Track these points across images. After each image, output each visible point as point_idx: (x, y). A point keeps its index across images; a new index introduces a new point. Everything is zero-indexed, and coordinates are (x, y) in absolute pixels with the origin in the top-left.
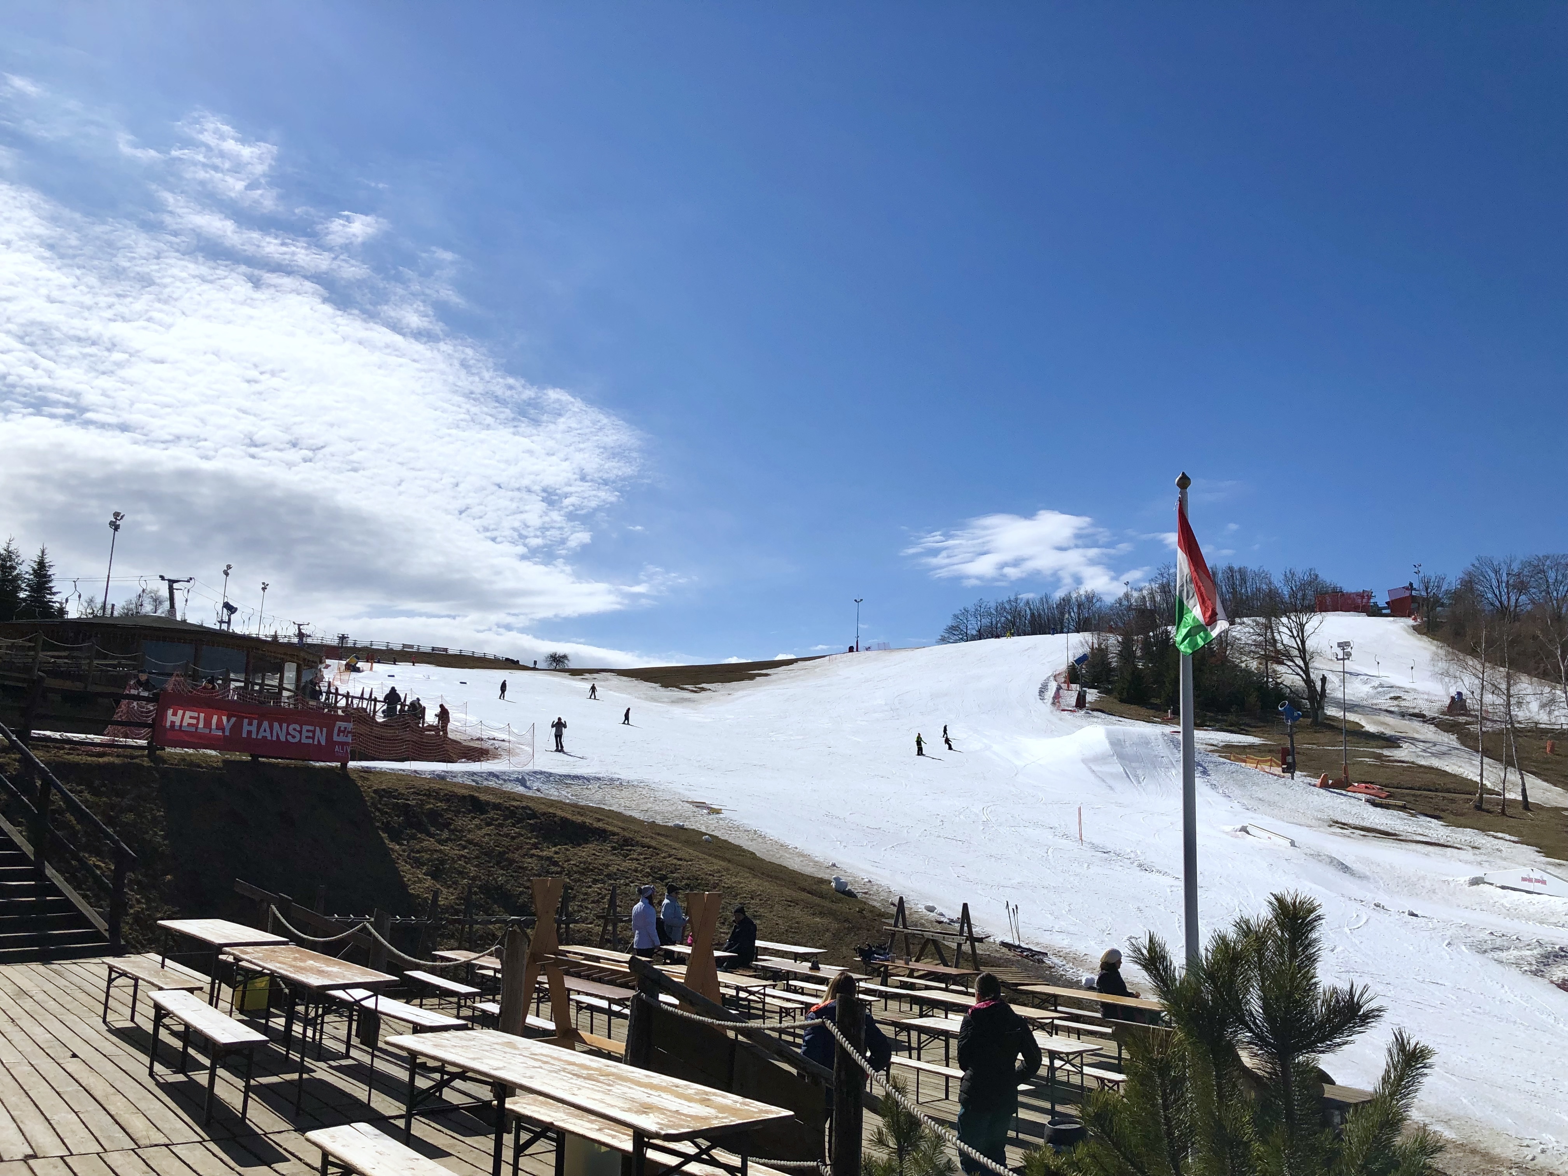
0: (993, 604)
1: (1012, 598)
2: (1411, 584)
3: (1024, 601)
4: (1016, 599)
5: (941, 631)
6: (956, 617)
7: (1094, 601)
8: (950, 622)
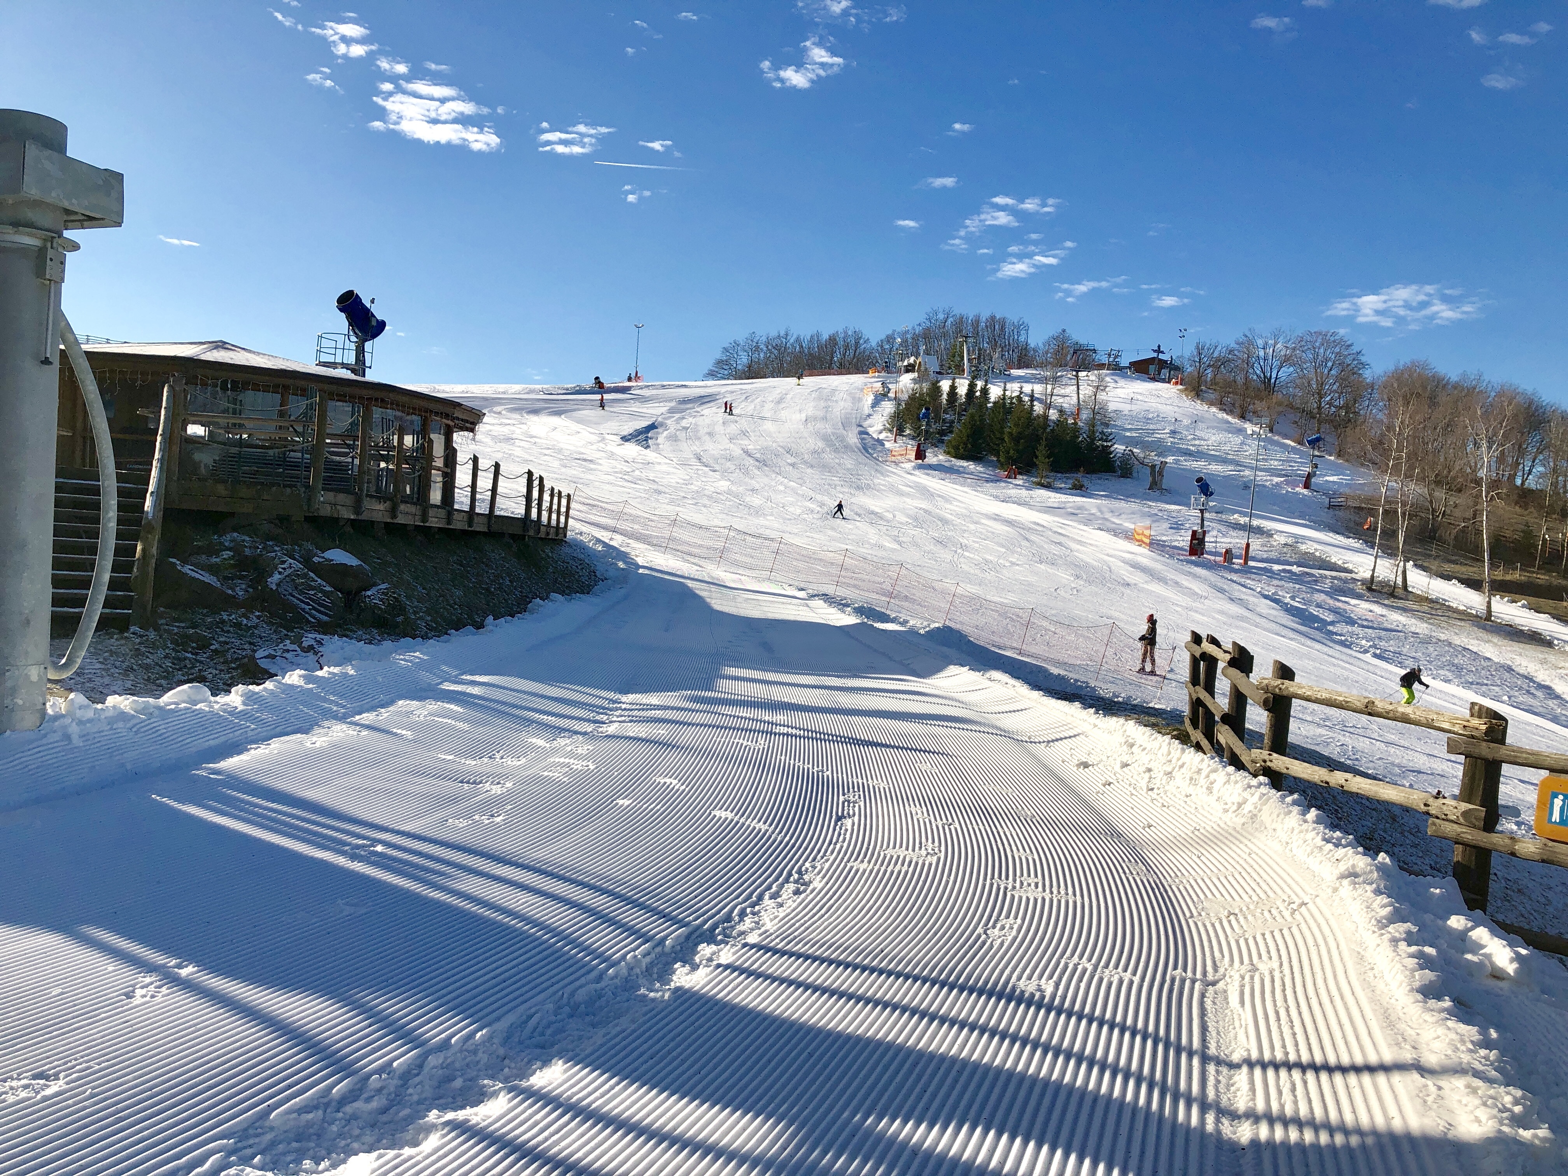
0: (764, 339)
1: (782, 333)
2: (1159, 346)
3: (795, 337)
4: (787, 335)
5: (709, 365)
6: (726, 350)
7: (861, 341)
8: (718, 355)
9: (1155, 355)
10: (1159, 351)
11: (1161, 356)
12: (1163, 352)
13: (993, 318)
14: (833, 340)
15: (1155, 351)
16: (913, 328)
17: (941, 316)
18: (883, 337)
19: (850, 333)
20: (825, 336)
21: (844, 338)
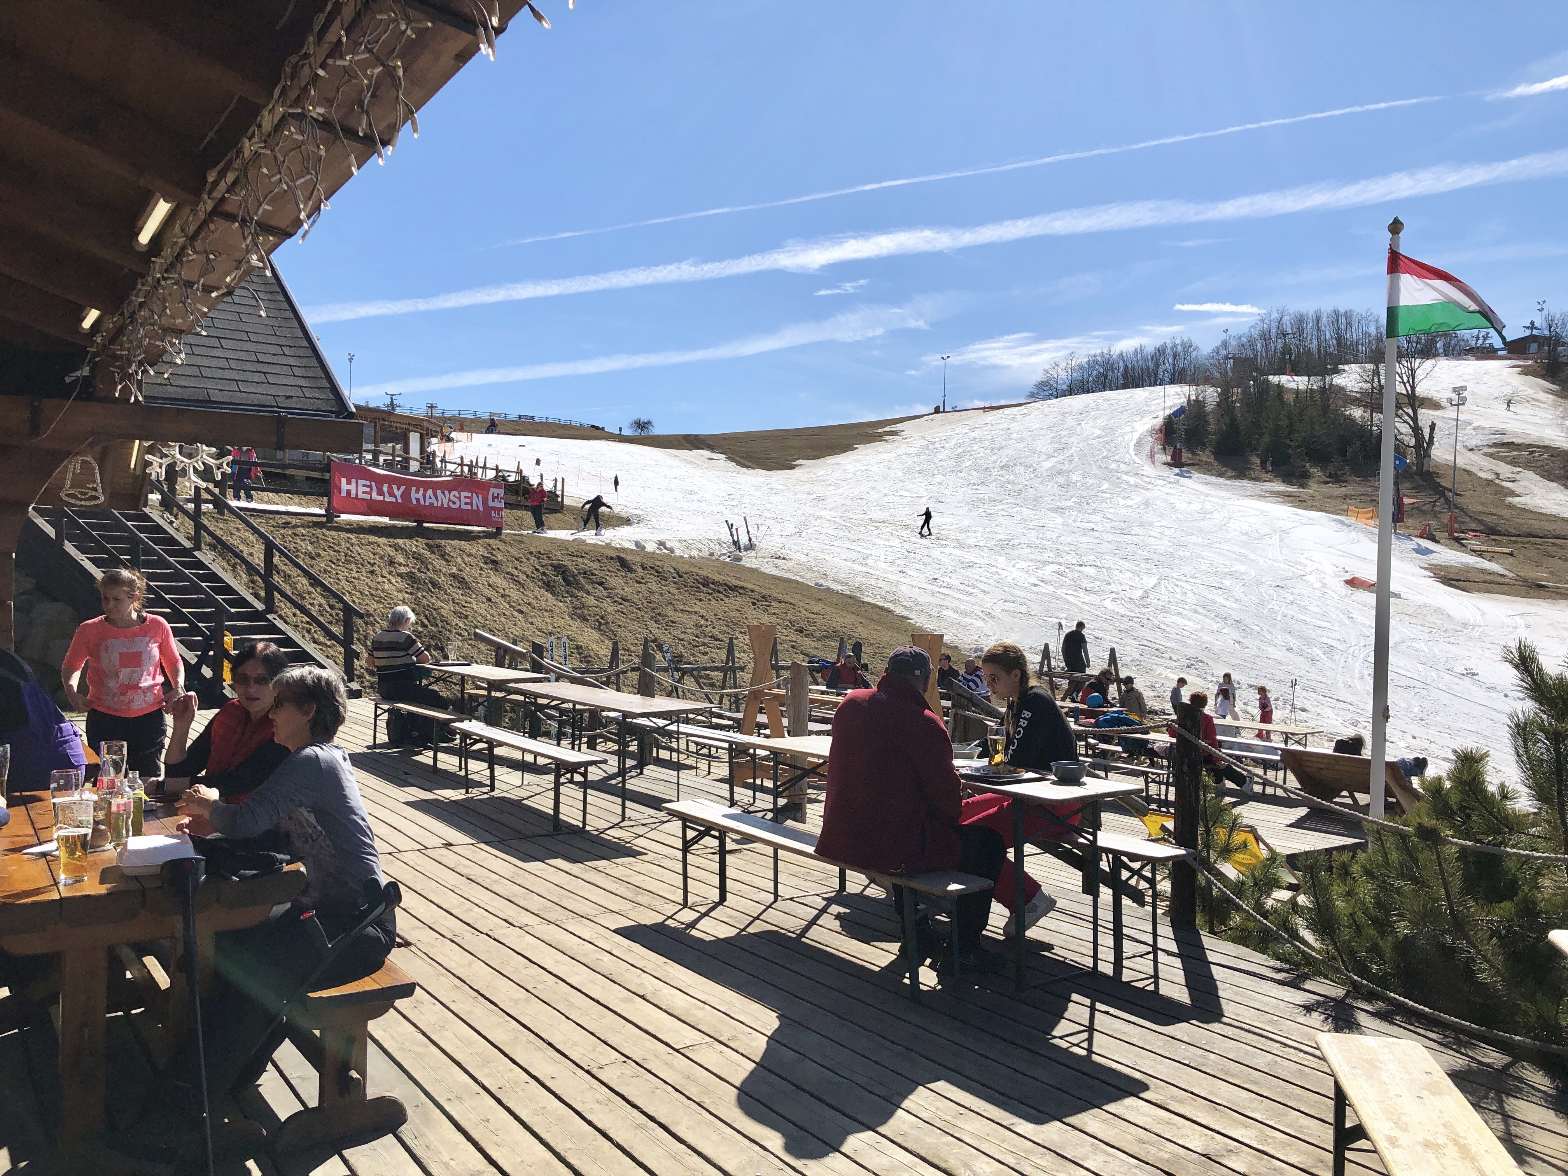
0: (1085, 358)
1: (1105, 351)
3: (1118, 353)
4: (1110, 352)
6: (1046, 371)
7: (1191, 351)
8: (1040, 377)
9: (1528, 333)
10: (1532, 326)
11: (1535, 332)
12: (1536, 328)
13: (1336, 313)
14: (1160, 352)
15: (1528, 328)
16: (1250, 331)
17: (1275, 316)
18: (1219, 343)
19: (1178, 342)
20: (1150, 349)
21: (1172, 348)
